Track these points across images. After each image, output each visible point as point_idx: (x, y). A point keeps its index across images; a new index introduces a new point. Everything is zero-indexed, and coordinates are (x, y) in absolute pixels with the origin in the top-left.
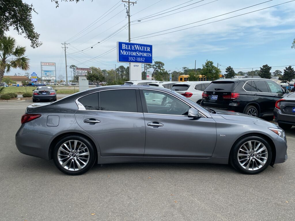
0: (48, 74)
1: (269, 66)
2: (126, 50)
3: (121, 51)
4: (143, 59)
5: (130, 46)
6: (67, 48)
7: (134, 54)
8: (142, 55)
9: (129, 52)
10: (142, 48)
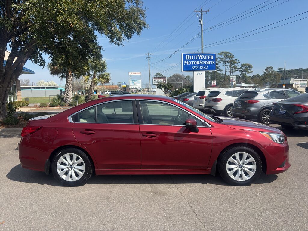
2: (189, 60)
3: (185, 61)
4: (206, 67)
5: (194, 56)
6: (150, 58)
7: (197, 63)
8: (205, 63)
9: (193, 62)
10: (205, 57)
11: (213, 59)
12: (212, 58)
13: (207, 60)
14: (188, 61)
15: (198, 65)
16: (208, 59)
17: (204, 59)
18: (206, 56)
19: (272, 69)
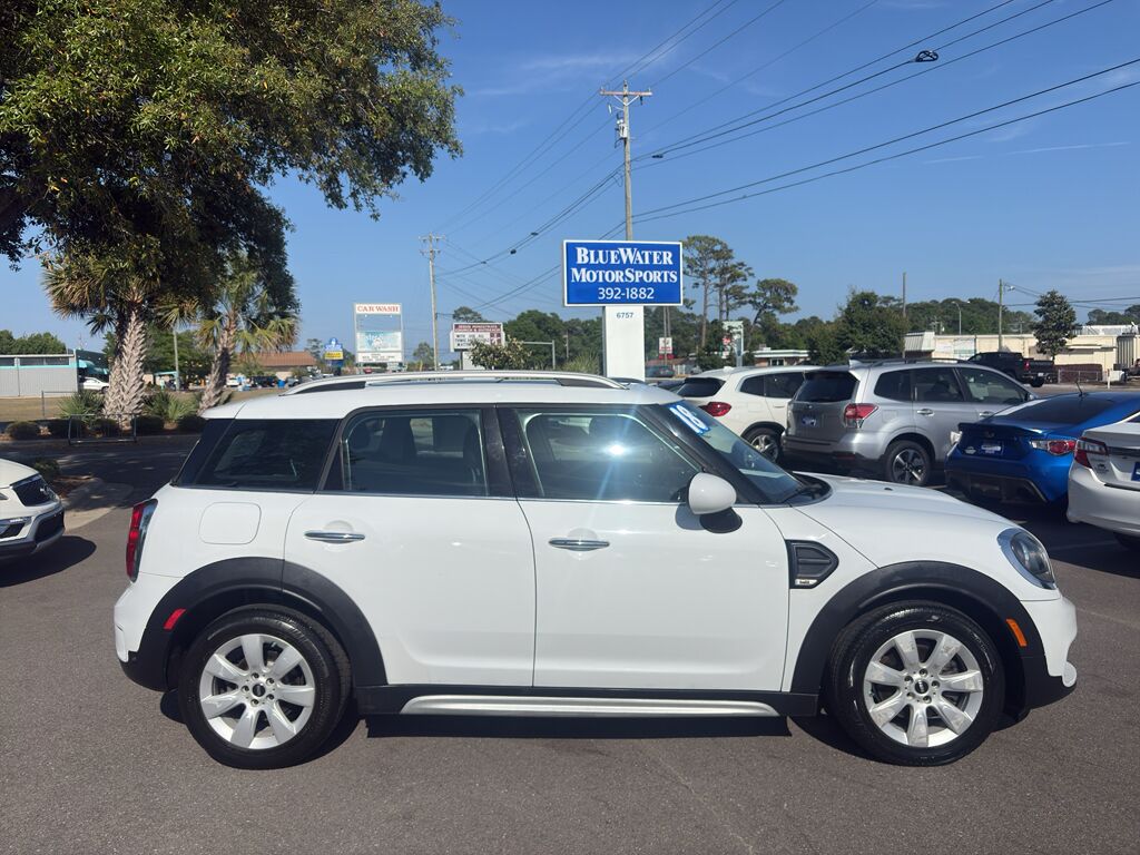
0: (376, 344)
2: (588, 266)
3: (575, 270)
4: (648, 292)
5: (604, 253)
7: (617, 276)
8: (645, 280)
9: (600, 272)
10: (643, 257)
11: (671, 263)
12: (667, 258)
13: (651, 267)
14: (583, 270)
15: (619, 284)
16: (655, 262)
17: (641, 262)
18: (647, 253)
19: (874, 301)
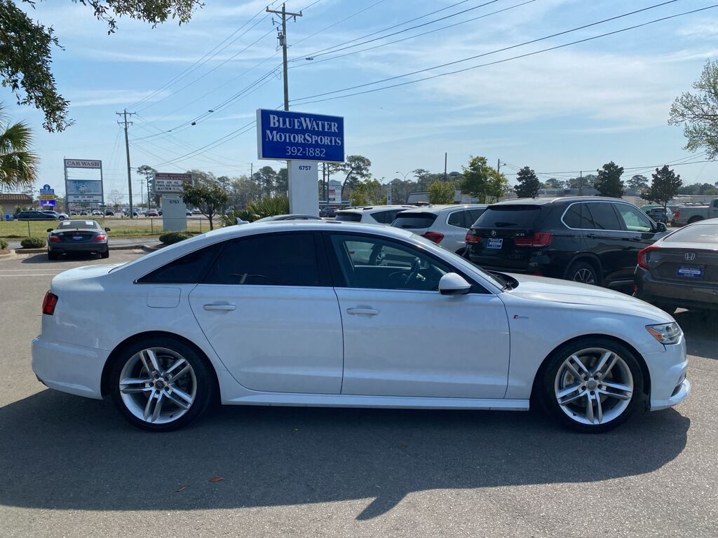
0: (82, 189)
1: (617, 166)
2: (279, 130)
3: (268, 132)
4: (321, 152)
5: (290, 121)
6: (130, 124)
7: (299, 139)
8: (319, 141)
9: (287, 135)
10: (318, 125)
11: (337, 131)
12: (334, 128)
13: (323, 133)
14: (275, 132)
15: (301, 145)
16: (326, 130)
17: (316, 129)
18: (320, 123)
19: (485, 163)
